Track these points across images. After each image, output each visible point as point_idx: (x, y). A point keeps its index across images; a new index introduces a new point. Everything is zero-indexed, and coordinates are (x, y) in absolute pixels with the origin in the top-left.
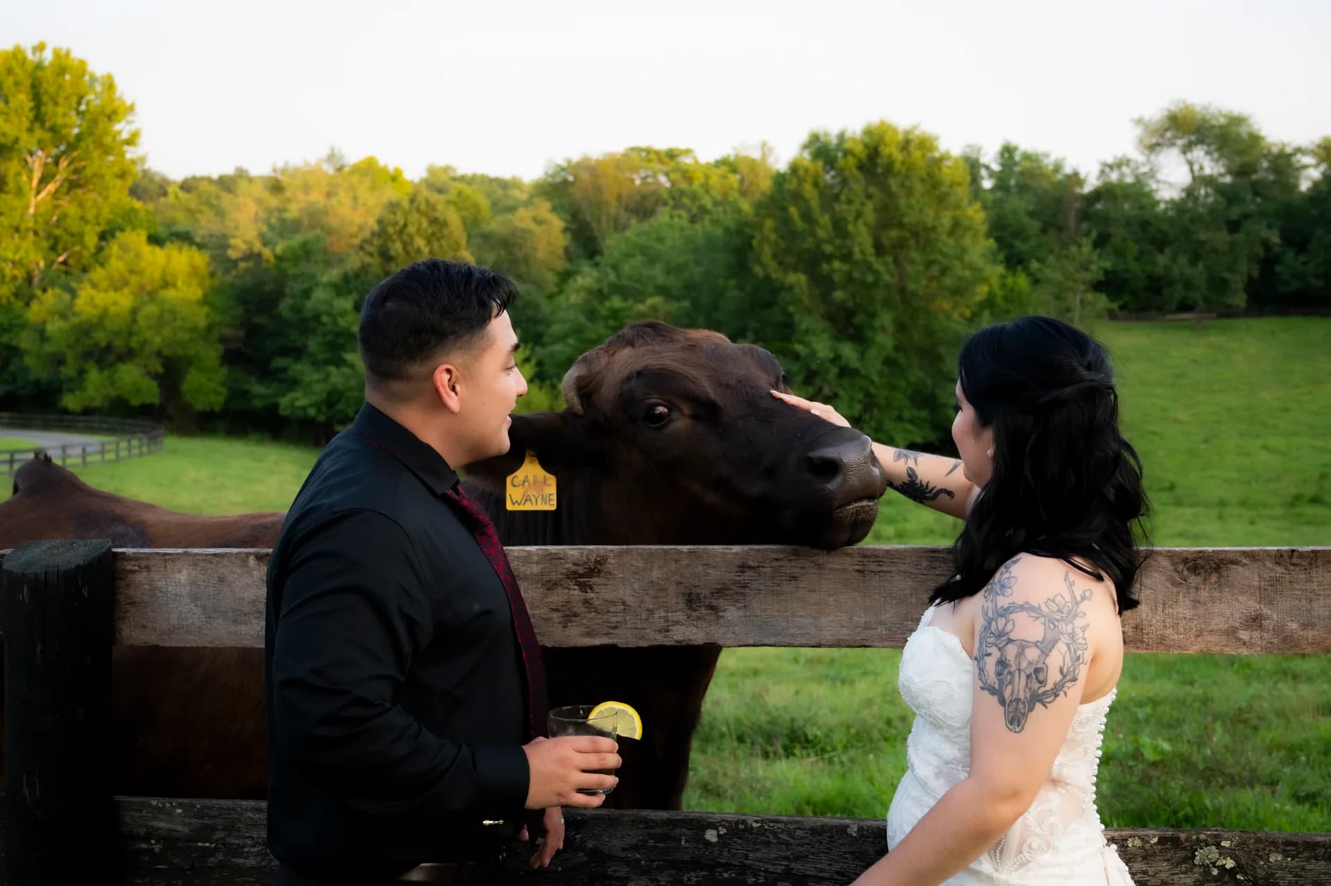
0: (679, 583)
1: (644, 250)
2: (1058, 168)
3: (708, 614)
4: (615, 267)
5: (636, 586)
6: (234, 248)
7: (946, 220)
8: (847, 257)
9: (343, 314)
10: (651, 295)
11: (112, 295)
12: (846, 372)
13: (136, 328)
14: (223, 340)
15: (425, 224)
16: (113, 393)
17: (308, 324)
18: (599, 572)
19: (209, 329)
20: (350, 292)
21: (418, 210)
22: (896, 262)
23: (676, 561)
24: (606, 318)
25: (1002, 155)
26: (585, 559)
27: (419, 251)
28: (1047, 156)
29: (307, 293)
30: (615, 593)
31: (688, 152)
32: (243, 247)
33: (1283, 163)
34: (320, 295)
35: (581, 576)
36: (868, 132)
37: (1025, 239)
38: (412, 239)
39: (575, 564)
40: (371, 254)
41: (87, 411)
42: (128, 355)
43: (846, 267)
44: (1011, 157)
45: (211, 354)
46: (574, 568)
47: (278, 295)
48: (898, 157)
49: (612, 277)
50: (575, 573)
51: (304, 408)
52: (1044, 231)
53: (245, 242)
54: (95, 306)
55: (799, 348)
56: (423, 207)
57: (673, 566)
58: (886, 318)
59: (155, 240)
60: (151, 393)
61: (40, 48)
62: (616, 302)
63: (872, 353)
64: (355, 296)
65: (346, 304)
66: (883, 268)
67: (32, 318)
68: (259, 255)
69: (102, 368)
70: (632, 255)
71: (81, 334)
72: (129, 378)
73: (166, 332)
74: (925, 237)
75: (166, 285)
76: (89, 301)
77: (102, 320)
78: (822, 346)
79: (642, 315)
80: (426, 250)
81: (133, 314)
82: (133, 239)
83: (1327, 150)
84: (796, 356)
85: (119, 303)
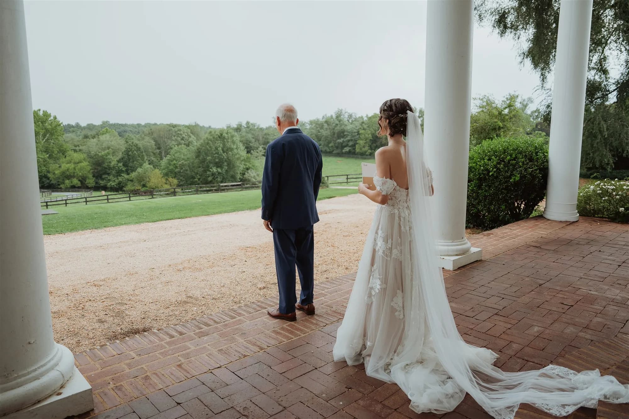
2: (259, 126)
4: (174, 155)
7: (235, 147)
8: (218, 153)
9: (121, 167)
10: (182, 160)
11: (69, 165)
12: (219, 173)
13: (75, 171)
14: (93, 172)
15: (136, 148)
16: (72, 184)
17: (112, 168)
19: (90, 170)
20: (121, 162)
22: (227, 153)
24: (173, 165)
25: (247, 123)
27: (135, 154)
28: (256, 124)
29: (110, 162)
32: (94, 153)
34: (113, 163)
36: (220, 129)
37: (252, 143)
38: (133, 151)
40: (125, 155)
41: (66, 188)
42: (74, 177)
43: (218, 155)
44: (249, 124)
45: (90, 176)
47: (103, 162)
48: (226, 135)
49: (173, 157)
51: (114, 185)
52: (255, 141)
54: (66, 167)
55: (211, 170)
56: (135, 145)
58: (226, 164)
60: (79, 184)
62: (175, 162)
63: (223, 169)
65: (120, 164)
66: (224, 155)
67: (51, 170)
68: (98, 155)
69: (68, 179)
70: (177, 153)
71: (63, 173)
72: (75, 181)
73: (82, 172)
74: (232, 149)
75: (80, 162)
76: (65, 166)
77: (68, 170)
78: (214, 170)
79: (180, 164)
80: (137, 153)
81: (75, 168)
82: (72, 153)
83: (311, 123)
84: (210, 171)
85: (72, 166)
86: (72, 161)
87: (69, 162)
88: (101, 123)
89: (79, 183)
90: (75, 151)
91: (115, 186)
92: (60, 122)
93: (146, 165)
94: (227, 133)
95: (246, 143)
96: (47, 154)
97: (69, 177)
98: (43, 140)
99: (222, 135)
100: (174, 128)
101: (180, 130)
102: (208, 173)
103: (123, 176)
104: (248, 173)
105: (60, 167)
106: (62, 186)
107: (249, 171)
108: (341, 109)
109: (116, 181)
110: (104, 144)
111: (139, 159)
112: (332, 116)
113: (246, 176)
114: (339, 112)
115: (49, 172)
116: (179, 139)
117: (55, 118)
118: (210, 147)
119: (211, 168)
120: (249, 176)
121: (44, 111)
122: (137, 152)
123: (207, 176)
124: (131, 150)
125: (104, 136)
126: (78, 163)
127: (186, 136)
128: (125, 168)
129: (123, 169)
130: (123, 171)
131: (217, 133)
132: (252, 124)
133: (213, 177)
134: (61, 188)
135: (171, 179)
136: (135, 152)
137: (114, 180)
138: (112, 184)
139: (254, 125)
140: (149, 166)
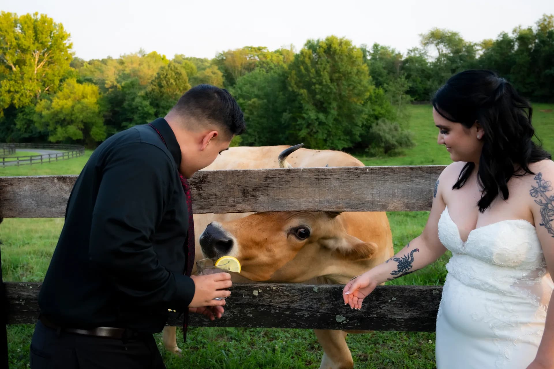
0: (239, 186)
1: (250, 82)
2: (393, 52)
3: (252, 199)
4: (240, 88)
5: (221, 187)
7: (355, 70)
8: (321, 83)
9: (146, 106)
10: (253, 98)
11: (65, 101)
12: (321, 123)
13: (73, 112)
14: (104, 116)
15: (174, 74)
16: (66, 135)
17: (134, 110)
18: (205, 181)
19: (99, 112)
20: (148, 99)
21: (171, 69)
22: (338, 85)
23: (238, 176)
25: (374, 47)
26: (198, 176)
27: (172, 84)
29: (133, 99)
30: (211, 190)
31: (265, 48)
32: (110, 83)
33: (470, 49)
34: (138, 100)
35: (197, 183)
36: (327, 39)
37: (382, 77)
38: (169, 80)
39: (194, 178)
40: (155, 85)
41: (58, 142)
42: (71, 122)
43: (320, 87)
44: (377, 48)
45: (100, 121)
46: (194, 180)
47: (123, 100)
48: (338, 48)
49: (239, 92)
50: (194, 182)
52: (389, 74)
53: (111, 82)
54: (59, 105)
55: (304, 115)
56: (173, 68)
57: (236, 178)
58: (334, 105)
59: (79, 82)
60: (80, 135)
61: (36, 14)
63: (330, 117)
64: (150, 100)
65: (147, 103)
66: (333, 87)
67: (37, 110)
69: (62, 127)
70: (246, 84)
71: (55, 114)
72: (74, 131)
73: (85, 114)
74: (347, 75)
77: (62, 110)
78: (312, 115)
79: (250, 105)
80: (174, 83)
81: (73, 108)
83: (485, 44)
84: (304, 118)
86: (72, 95)
87: (67, 98)
89: (80, 133)
92: (67, 33)
99: (330, 47)
102: (298, 123)
104: (377, 124)
105: (51, 105)
106: (52, 139)
107: (380, 122)
108: (549, 15)
112: (530, 30)
114: (545, 20)
117: (60, 27)
118: (307, 70)
120: (379, 131)
121: (42, 16)
123: (297, 127)
124: (165, 78)
128: (155, 110)
129: (150, 112)
132: (383, 49)
133: (309, 130)
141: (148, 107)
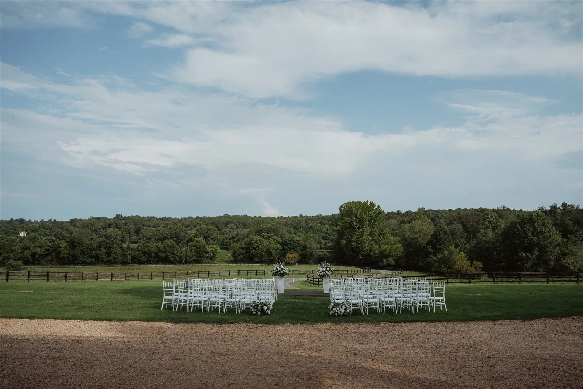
4: (480, 239)
6: (406, 237)
7: (547, 230)
8: (527, 237)
10: (488, 244)
11: (386, 246)
12: (529, 258)
15: (443, 232)
16: (388, 263)
17: (421, 250)
19: (403, 251)
20: (430, 244)
22: (537, 237)
25: (563, 205)
27: (442, 237)
28: (575, 205)
29: (420, 244)
40: (433, 238)
41: (383, 266)
42: (390, 256)
43: (527, 239)
44: (565, 205)
48: (536, 218)
49: (480, 241)
51: (422, 265)
52: (574, 224)
53: (408, 235)
56: (443, 229)
58: (536, 248)
61: (368, 201)
62: (480, 245)
63: (534, 255)
66: (534, 239)
67: (372, 250)
68: (411, 238)
69: (385, 259)
71: (382, 252)
72: (392, 261)
73: (396, 252)
74: (542, 233)
75: (395, 244)
76: (383, 247)
77: (385, 250)
79: (486, 248)
80: (444, 237)
81: (391, 249)
82: (389, 235)
85: (388, 247)
86: (389, 243)
87: (387, 244)
88: (417, 210)
89: (394, 262)
90: (392, 234)
91: (424, 266)
92: (382, 210)
93: (453, 248)
94: (537, 217)
95: (562, 226)
96: (371, 237)
97: (387, 257)
98: (369, 225)
99: (531, 218)
100: (481, 212)
101: (487, 214)
102: (516, 258)
103: (431, 258)
104: (564, 259)
105: (380, 247)
106: (380, 264)
107: (566, 257)
109: (425, 262)
110: (416, 229)
111: (446, 242)
113: (563, 262)
115: (371, 251)
116: (487, 223)
117: (379, 207)
118: (519, 231)
119: (519, 252)
120: (565, 263)
121: (370, 202)
122: (444, 235)
123: (515, 260)
124: (439, 234)
125: (416, 221)
126: (393, 245)
127: (494, 219)
128: (433, 250)
129: (431, 251)
130: (431, 252)
131: (525, 216)
132: (569, 206)
133: (522, 262)
134: (379, 266)
135: (475, 263)
136: (443, 235)
137: (423, 261)
138: (421, 264)
139: (572, 206)
140: (454, 249)
141: (430, 249)
